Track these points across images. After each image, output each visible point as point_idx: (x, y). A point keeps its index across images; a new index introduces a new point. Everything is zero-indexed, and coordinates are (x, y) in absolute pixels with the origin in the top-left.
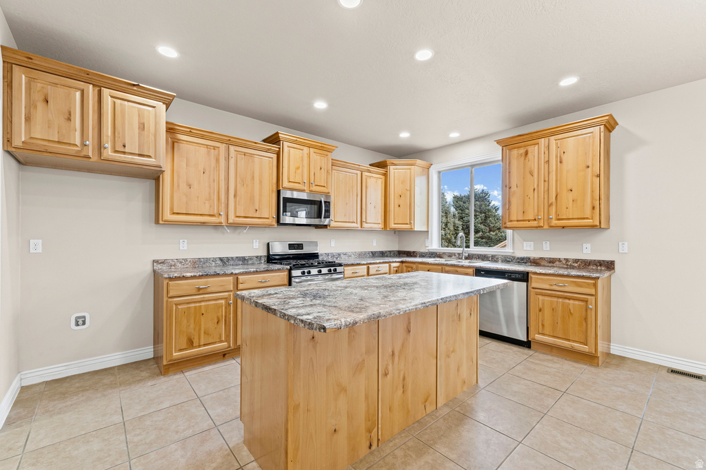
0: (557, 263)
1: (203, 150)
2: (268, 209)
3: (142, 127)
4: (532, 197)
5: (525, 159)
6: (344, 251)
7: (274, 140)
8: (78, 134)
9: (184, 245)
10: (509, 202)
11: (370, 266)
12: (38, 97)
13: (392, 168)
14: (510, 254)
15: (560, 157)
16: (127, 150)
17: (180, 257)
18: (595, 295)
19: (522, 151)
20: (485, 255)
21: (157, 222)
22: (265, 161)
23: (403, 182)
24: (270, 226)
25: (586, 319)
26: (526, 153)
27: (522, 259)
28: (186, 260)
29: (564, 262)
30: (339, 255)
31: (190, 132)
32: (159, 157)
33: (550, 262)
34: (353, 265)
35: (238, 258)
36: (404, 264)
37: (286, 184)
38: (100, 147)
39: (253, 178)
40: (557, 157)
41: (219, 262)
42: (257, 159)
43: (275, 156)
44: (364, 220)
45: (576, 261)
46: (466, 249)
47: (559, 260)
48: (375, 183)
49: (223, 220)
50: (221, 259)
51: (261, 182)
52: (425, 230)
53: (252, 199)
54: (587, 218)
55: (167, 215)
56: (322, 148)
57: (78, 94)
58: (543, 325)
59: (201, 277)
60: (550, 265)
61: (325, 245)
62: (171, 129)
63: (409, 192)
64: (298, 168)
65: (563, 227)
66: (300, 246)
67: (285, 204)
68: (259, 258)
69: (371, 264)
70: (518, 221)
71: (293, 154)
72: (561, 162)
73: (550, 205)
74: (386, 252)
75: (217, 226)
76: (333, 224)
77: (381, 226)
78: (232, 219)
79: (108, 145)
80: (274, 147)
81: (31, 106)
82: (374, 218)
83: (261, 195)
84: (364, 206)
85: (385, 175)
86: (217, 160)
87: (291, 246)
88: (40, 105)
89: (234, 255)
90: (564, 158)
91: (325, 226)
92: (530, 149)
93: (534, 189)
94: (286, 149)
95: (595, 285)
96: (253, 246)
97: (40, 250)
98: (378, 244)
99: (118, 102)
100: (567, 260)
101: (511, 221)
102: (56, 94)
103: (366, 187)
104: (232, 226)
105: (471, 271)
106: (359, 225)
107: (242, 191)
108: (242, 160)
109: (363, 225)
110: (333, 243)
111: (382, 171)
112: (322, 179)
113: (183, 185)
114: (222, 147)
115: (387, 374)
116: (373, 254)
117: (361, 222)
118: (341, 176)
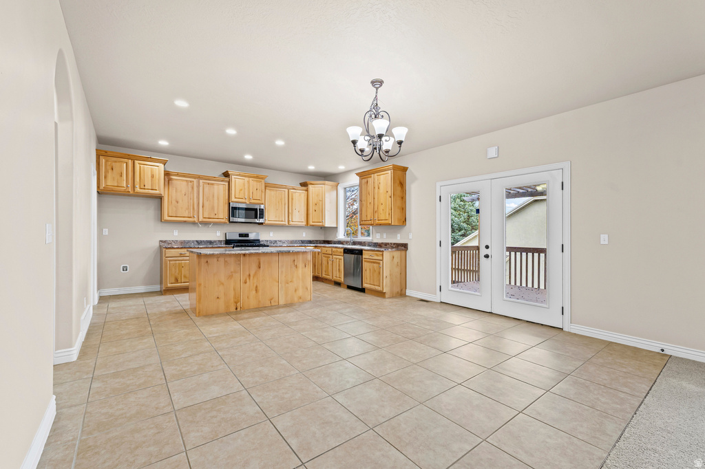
0: (388, 245)
1: (185, 183)
2: (223, 214)
3: (153, 176)
6: (280, 239)
7: (226, 175)
8: (125, 182)
9: (176, 233)
12: (109, 168)
13: (310, 187)
14: (371, 241)
16: (146, 187)
17: (174, 239)
18: (382, 260)
20: (361, 242)
21: (161, 220)
22: (220, 188)
23: (317, 195)
24: (225, 223)
26: (367, 182)
27: (375, 243)
28: (177, 241)
29: (390, 245)
30: (276, 241)
31: (178, 175)
32: (160, 189)
35: (207, 241)
37: (233, 199)
38: (134, 187)
39: (213, 196)
40: (377, 185)
41: (196, 243)
42: (216, 186)
43: (227, 184)
44: (290, 219)
45: (394, 244)
48: (299, 195)
49: (196, 220)
50: (197, 241)
51: (218, 199)
52: (335, 226)
53: (213, 208)
54: (387, 220)
55: (166, 218)
56: (257, 177)
57: (125, 164)
59: (182, 248)
61: (264, 235)
62: (167, 174)
63: (321, 202)
64: (241, 190)
65: (380, 225)
66: (247, 235)
67: (233, 211)
68: (220, 241)
70: (365, 221)
71: (237, 181)
72: (379, 188)
75: (194, 223)
76: (267, 222)
77: (304, 223)
78: (201, 219)
79: (138, 186)
80: (227, 179)
81: (106, 172)
82: (298, 217)
83: (218, 205)
84: (290, 211)
85: (307, 190)
86: (193, 188)
87: (241, 235)
88: (110, 171)
89: (205, 239)
90: (380, 186)
91: (262, 224)
92: (369, 179)
93: (370, 203)
94: (233, 180)
95: (383, 255)
96: (217, 235)
97: (107, 234)
98: (305, 235)
99: (142, 166)
101: (362, 221)
102: (116, 166)
103: (292, 199)
104: (202, 223)
105: (342, 250)
106: (287, 223)
107: (206, 204)
108: (207, 187)
109: (291, 223)
110: (271, 234)
111: (305, 188)
112: (257, 195)
113: (174, 202)
114: (195, 181)
115: (246, 283)
116: (303, 242)
117: (288, 221)
118: (273, 193)
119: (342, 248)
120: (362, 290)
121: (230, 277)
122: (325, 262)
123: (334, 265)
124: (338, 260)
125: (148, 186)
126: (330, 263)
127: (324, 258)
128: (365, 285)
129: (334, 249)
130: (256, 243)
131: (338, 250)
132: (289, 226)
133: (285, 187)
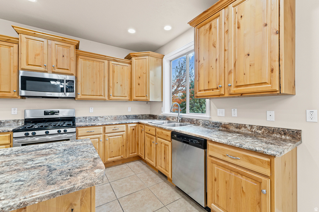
0: (243, 129)
4: (214, 68)
5: (209, 33)
6: (101, 115)
10: (199, 74)
11: (106, 127)
13: (133, 59)
14: (208, 119)
15: (238, 22)
18: (270, 177)
19: (207, 26)
20: (192, 119)
23: (141, 68)
25: (259, 203)
26: (210, 27)
27: (216, 123)
29: (249, 128)
30: (97, 118)
33: (237, 128)
34: (87, 126)
36: (140, 125)
40: (235, 24)
44: (111, 94)
45: (260, 128)
46: (180, 114)
47: (245, 126)
48: (122, 70)
52: (161, 100)
54: (265, 83)
58: (218, 196)
60: (237, 130)
63: (145, 75)
65: (242, 94)
69: (107, 125)
70: (205, 90)
72: (238, 28)
73: (230, 72)
74: (139, 116)
76: (79, 97)
77: (127, 97)
82: (121, 90)
84: (111, 85)
85: (131, 64)
87: (46, 113)
90: (242, 22)
91: (72, 98)
92: (213, 23)
93: (216, 60)
96: (11, 113)
98: (131, 110)
100: (251, 126)
101: (200, 91)
103: (113, 72)
105: (169, 133)
106: (106, 98)
109: (112, 97)
110: (92, 110)
111: (128, 61)
112: (64, 64)
116: (128, 117)
117: (109, 96)
118: (88, 63)
119: (168, 130)
122: (148, 143)
123: (159, 150)
124: (163, 145)
126: (153, 146)
127: (147, 139)
129: (158, 130)
130: (71, 121)
131: (164, 131)
132: (109, 100)
133: (104, 58)
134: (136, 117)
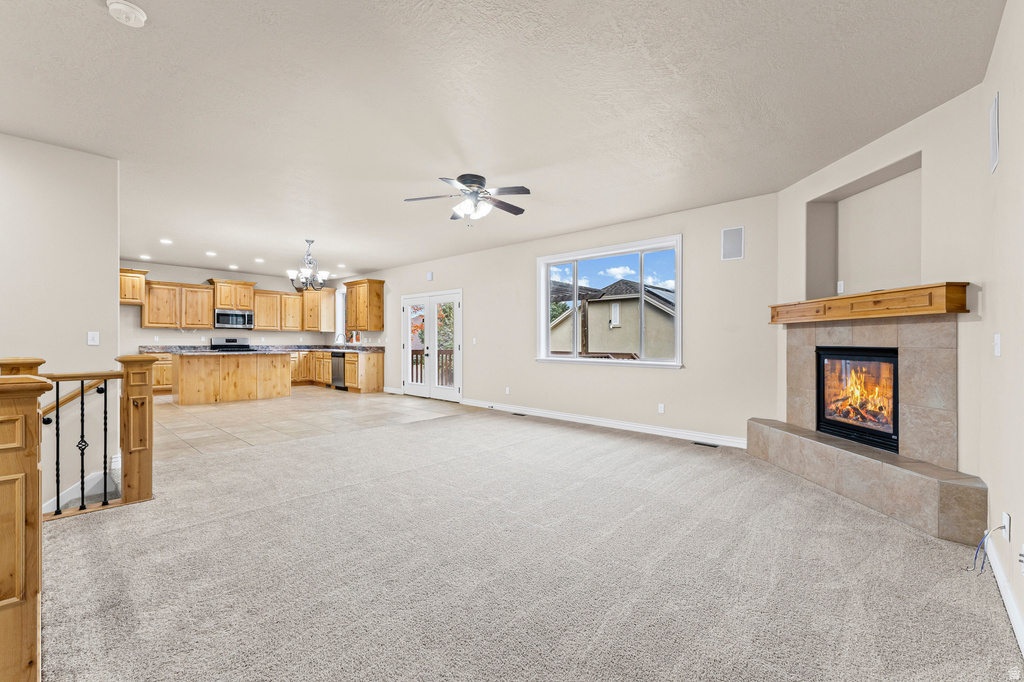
1: (166, 291)
2: (207, 319)
3: (133, 287)
6: (273, 344)
7: (211, 282)
9: (157, 339)
13: (306, 292)
16: (127, 297)
17: (155, 345)
21: (141, 326)
22: (204, 296)
23: (313, 301)
24: (209, 329)
28: (157, 346)
30: (268, 347)
31: (159, 283)
32: (142, 298)
35: (191, 347)
37: (219, 306)
39: (197, 303)
42: (200, 294)
43: (212, 291)
44: (283, 325)
45: (376, 348)
48: (294, 301)
49: (178, 326)
50: (180, 347)
51: (202, 306)
52: (333, 331)
53: (197, 315)
55: (147, 324)
56: (245, 284)
59: (165, 353)
61: (253, 340)
62: (148, 283)
63: (317, 307)
64: (228, 297)
66: (235, 341)
67: (221, 318)
68: (206, 347)
71: (224, 289)
74: (311, 345)
75: (176, 329)
76: (256, 327)
77: (299, 328)
78: (184, 325)
80: (212, 287)
82: (292, 322)
83: (202, 312)
84: (283, 316)
85: (302, 295)
86: (175, 296)
87: (228, 341)
89: (188, 345)
91: (251, 329)
94: (218, 287)
95: (358, 356)
96: (202, 340)
103: (285, 305)
104: (184, 329)
105: (333, 354)
106: (279, 328)
107: (190, 311)
108: (190, 295)
109: (284, 328)
110: (263, 339)
111: (300, 294)
112: (246, 302)
113: (155, 310)
114: (177, 289)
115: (225, 379)
116: (299, 347)
117: (281, 326)
118: (263, 299)
119: (334, 352)
120: (345, 389)
121: (210, 374)
122: (317, 366)
123: (326, 368)
124: (327, 364)
125: (129, 295)
126: (321, 366)
128: (347, 384)
129: (324, 354)
130: (246, 348)
131: (328, 353)
132: (282, 331)
133: (277, 293)
134: (308, 347)
